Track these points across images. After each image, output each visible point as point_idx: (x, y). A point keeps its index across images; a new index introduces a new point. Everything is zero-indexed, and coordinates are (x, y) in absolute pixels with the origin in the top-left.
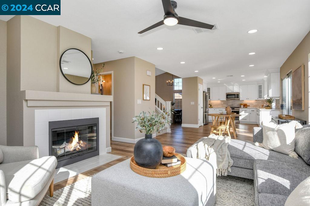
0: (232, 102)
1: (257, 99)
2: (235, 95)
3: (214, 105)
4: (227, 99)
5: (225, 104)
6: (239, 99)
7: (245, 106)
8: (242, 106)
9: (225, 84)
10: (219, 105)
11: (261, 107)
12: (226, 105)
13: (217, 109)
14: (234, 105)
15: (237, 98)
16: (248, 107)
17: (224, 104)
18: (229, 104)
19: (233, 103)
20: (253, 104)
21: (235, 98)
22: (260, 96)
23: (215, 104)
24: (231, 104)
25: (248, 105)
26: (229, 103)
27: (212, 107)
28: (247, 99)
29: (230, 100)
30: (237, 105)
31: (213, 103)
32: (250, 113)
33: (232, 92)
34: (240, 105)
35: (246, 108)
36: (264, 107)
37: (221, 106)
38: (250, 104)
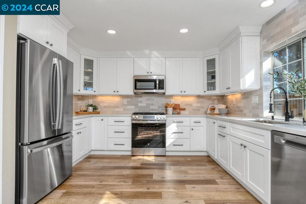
0: (147, 100)
1: (202, 93)
2: (155, 81)
3: (105, 107)
4: (136, 91)
5: (132, 105)
6: (163, 91)
7: (177, 109)
8: (170, 110)
9: (128, 53)
10: (118, 107)
11: (209, 112)
12: (133, 107)
13: (110, 118)
14: (151, 107)
15: (159, 89)
16: (182, 112)
17: (128, 105)
18: (140, 104)
19: (150, 102)
20: (191, 105)
21: (155, 88)
22: (211, 86)
23: (106, 105)
24: (145, 105)
25: (181, 107)
26: (141, 102)
27: (99, 113)
28: (181, 92)
29: (142, 93)
30: (158, 107)
31: (103, 102)
32: (192, 128)
33: (148, 73)
34: (166, 107)
35: (179, 113)
36: (216, 111)
37: (121, 110)
38: (186, 105)
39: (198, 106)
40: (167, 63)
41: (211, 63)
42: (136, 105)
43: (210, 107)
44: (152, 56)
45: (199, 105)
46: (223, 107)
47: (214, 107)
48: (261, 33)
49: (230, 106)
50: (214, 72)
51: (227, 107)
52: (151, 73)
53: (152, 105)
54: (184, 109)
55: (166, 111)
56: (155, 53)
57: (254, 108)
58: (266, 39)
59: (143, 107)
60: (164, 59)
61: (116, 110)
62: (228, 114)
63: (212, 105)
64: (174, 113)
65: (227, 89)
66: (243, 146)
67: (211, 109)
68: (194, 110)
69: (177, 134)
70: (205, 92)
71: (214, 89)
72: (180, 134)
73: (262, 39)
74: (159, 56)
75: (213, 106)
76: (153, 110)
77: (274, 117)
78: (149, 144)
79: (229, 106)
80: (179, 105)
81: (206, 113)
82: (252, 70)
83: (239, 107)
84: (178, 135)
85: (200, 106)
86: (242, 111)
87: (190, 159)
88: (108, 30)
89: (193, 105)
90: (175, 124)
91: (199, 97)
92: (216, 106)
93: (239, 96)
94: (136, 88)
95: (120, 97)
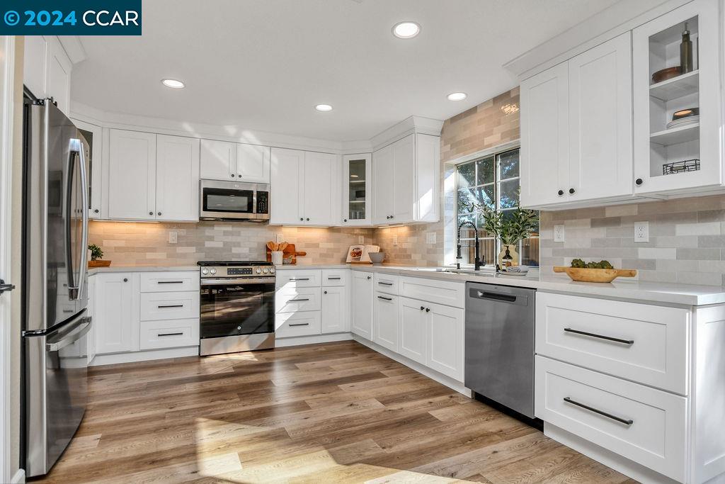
0: (225, 233)
2: (248, 194)
3: (118, 249)
4: (204, 214)
5: (188, 245)
6: (265, 216)
7: (291, 253)
8: (278, 257)
10: (153, 250)
11: (349, 259)
12: (192, 250)
13: (145, 276)
14: (235, 250)
15: (258, 212)
16: (299, 259)
17: (179, 244)
18: (208, 244)
19: (229, 239)
20: (316, 246)
21: (250, 210)
23: (122, 244)
24: (220, 245)
25: (298, 250)
26: (211, 238)
27: (106, 264)
28: (302, 219)
29: (217, 220)
30: (250, 249)
31: (111, 237)
32: (324, 289)
33: (233, 176)
34: (268, 250)
35: (294, 263)
36: (365, 258)
37: (160, 255)
38: (308, 246)
39: (330, 247)
40: (275, 159)
41: (357, 167)
42: (200, 246)
43: (351, 251)
44: (242, 140)
45: (331, 245)
46: (376, 249)
47: (358, 251)
48: (442, 132)
49: (388, 249)
50: (363, 185)
51: (381, 250)
52: (240, 176)
53: (238, 245)
54: (304, 254)
55: (269, 257)
56: (248, 136)
57: (429, 251)
58: (449, 145)
59: (217, 249)
60: (267, 151)
61: (149, 256)
62: (385, 261)
63: (356, 247)
64: (286, 262)
65: (388, 218)
66: (425, 310)
67: (354, 253)
68: (321, 255)
69: (296, 304)
70: (345, 221)
71: (362, 216)
72: (302, 304)
73: (443, 142)
74: (258, 143)
75: (358, 249)
76: (239, 255)
77: (461, 266)
78: (239, 328)
79: (385, 247)
80: (294, 245)
81: (344, 261)
82: (429, 192)
83: (405, 250)
84: (299, 306)
85: (332, 247)
86: (409, 256)
87: (324, 349)
88: (164, 80)
89: (320, 246)
90: (293, 284)
91: (332, 229)
92: (362, 248)
93: (404, 230)
94: (205, 209)
95: (158, 226)
